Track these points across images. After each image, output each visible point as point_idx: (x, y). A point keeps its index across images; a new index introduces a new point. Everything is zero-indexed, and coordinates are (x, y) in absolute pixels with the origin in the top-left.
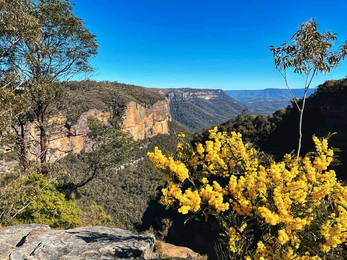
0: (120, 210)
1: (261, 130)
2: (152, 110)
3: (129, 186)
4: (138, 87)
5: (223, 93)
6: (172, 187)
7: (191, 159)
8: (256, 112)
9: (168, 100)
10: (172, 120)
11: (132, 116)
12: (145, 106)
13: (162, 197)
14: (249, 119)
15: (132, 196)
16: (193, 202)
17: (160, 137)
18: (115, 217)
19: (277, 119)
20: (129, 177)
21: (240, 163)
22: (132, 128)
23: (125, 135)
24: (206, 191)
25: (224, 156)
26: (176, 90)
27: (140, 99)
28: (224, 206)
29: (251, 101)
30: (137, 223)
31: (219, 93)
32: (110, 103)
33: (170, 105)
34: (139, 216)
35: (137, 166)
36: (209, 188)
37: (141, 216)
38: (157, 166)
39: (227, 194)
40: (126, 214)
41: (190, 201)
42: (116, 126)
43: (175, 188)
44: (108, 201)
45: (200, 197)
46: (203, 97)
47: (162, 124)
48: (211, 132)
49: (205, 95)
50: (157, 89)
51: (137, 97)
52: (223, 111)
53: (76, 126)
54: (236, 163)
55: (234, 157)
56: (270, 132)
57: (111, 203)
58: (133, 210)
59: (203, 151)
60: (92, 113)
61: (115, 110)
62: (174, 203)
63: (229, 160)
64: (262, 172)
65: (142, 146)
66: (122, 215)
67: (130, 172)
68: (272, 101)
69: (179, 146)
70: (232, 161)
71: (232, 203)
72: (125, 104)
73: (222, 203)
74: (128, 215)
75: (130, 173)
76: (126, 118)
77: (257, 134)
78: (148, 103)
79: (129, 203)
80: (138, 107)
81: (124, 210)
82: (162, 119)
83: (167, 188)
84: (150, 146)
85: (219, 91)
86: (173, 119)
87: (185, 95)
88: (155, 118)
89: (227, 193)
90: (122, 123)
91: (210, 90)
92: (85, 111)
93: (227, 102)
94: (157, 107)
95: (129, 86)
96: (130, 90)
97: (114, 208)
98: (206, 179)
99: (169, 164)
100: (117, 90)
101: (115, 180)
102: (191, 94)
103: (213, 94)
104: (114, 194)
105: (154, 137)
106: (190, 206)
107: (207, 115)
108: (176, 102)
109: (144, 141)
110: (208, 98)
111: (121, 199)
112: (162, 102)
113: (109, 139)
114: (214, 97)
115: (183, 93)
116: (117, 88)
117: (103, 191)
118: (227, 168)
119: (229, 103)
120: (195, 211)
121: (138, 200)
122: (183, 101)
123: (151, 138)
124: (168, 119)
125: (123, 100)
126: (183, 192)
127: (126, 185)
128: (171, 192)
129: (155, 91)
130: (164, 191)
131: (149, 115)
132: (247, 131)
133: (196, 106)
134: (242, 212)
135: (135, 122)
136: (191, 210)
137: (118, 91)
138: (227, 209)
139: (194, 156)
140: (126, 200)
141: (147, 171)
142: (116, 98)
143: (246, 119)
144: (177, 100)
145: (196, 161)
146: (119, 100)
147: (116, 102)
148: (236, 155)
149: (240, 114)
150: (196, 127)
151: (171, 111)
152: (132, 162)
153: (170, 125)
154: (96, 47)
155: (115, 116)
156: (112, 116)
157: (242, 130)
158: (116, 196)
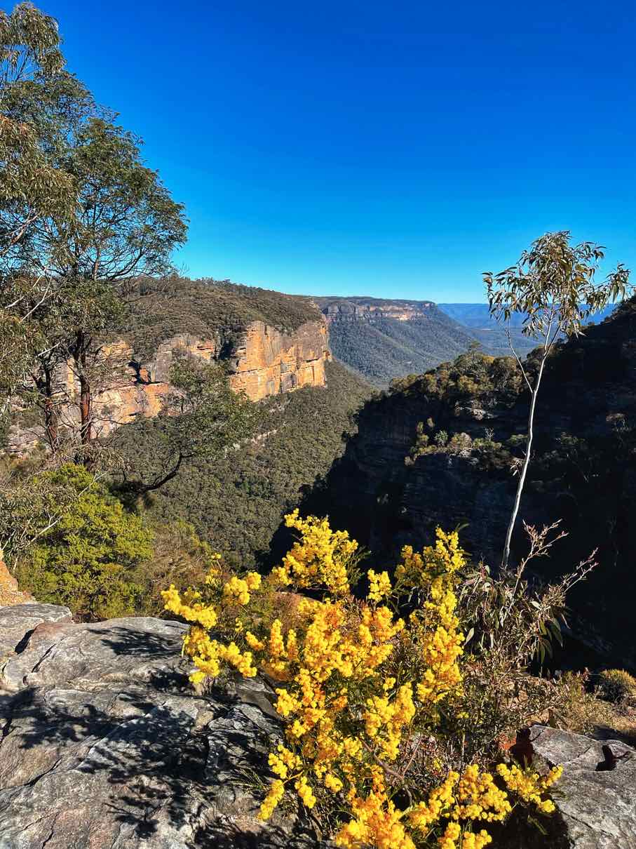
0: (230, 526)
1: (502, 384)
2: (295, 338)
3: (250, 482)
4: (269, 293)
5: (435, 309)
9: (327, 320)
10: (333, 359)
11: (256, 349)
12: (282, 332)
14: (482, 363)
15: (254, 500)
17: (309, 391)
18: (221, 537)
19: (534, 366)
20: (248, 465)
22: (257, 372)
26: (343, 300)
27: (273, 315)
29: (490, 327)
30: (261, 550)
31: (427, 307)
32: (216, 322)
33: (330, 330)
34: (265, 536)
35: (264, 445)
37: (269, 539)
40: (243, 533)
44: (210, 508)
46: (395, 316)
47: (313, 367)
49: (398, 311)
50: (306, 297)
51: (267, 312)
52: (432, 345)
53: (150, 365)
57: (215, 511)
58: (255, 527)
60: (180, 340)
61: (225, 338)
65: (275, 408)
66: (235, 534)
67: (251, 455)
72: (245, 325)
74: (244, 535)
75: (252, 458)
76: (245, 353)
77: (495, 392)
78: (288, 324)
79: (249, 513)
80: (268, 332)
81: (238, 526)
82: (314, 356)
84: (289, 409)
85: (428, 305)
86: (335, 358)
87: (360, 310)
88: (301, 356)
90: (238, 362)
91: (410, 303)
92: (168, 337)
93: (442, 326)
94: (304, 332)
95: (251, 290)
96: (253, 299)
97: (220, 521)
100: (230, 297)
101: (224, 470)
102: (372, 309)
103: (415, 310)
104: (221, 495)
105: (297, 391)
107: (402, 351)
108: (343, 324)
109: (279, 399)
110: (404, 318)
111: (233, 504)
112: (316, 324)
114: (417, 317)
115: (356, 306)
116: (229, 294)
117: (201, 489)
119: (446, 328)
121: (265, 509)
122: (356, 323)
123: (292, 393)
124: (324, 357)
125: (240, 317)
127: (243, 479)
129: (302, 301)
131: (290, 348)
132: (476, 386)
133: (381, 334)
135: (261, 362)
137: (231, 299)
140: (242, 507)
141: (283, 455)
142: (227, 314)
143: (476, 362)
144: (343, 319)
146: (232, 317)
147: (226, 322)
149: (464, 352)
150: (378, 374)
151: (332, 341)
152: (256, 437)
153: (329, 368)
154: (184, 227)
155: (223, 349)
156: (219, 349)
157: (465, 384)
158: (224, 499)
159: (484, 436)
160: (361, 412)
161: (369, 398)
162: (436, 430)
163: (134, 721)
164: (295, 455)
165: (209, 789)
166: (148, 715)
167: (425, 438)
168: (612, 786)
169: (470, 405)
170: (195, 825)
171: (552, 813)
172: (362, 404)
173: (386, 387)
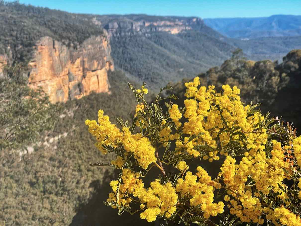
0: (26, 223)
1: (263, 84)
2: (80, 51)
3: (43, 182)
4: (55, 12)
5: (201, 23)
6: (127, 178)
7: (160, 131)
8: (256, 55)
9: (108, 34)
10: (115, 69)
11: (46, 62)
12: (69, 46)
13: (110, 195)
14: (244, 66)
15: (48, 198)
16: (165, 201)
17: (95, 98)
19: (289, 67)
20: (42, 166)
21: (237, 137)
22: (47, 82)
23: (34, 94)
24: (187, 182)
25: (210, 127)
26: (121, 18)
27: (60, 32)
28: (216, 207)
29: (248, 37)
31: (194, 22)
32: (7, 39)
33: (111, 44)
35: (56, 147)
36: (191, 178)
38: (103, 142)
39: (220, 188)
41: (160, 201)
42: (18, 78)
43: (132, 180)
44: (7, 208)
45: (177, 193)
46: (167, 30)
47: (98, 76)
48: (189, 86)
49: (170, 26)
51: (54, 28)
52: (200, 55)
54: (231, 137)
55: (227, 127)
56: (278, 88)
57: (12, 210)
58: (50, 222)
59: (179, 116)
61: (16, 52)
62: (132, 204)
63: (219, 133)
64: (277, 151)
65: (65, 113)
67: (44, 157)
68: (282, 36)
69: (140, 108)
70: (225, 134)
71: (229, 202)
72: (34, 41)
73: (213, 203)
75: (45, 159)
76: (35, 66)
77: (257, 91)
78: (74, 39)
79: (43, 210)
80: (56, 46)
81: (34, 222)
82: (98, 67)
83: (120, 180)
84: (77, 114)
85: (195, 20)
86: (117, 67)
87: (137, 25)
88: (86, 66)
89: (220, 186)
90: (29, 73)
91: (180, 19)
93: (208, 38)
95: (39, 10)
96: (41, 18)
97: (17, 220)
98: (185, 162)
99: (124, 139)
100: (19, 16)
101: (19, 171)
102: (147, 24)
103: (184, 25)
104: (17, 195)
105: (84, 98)
106: (160, 208)
107: (174, 60)
108: (122, 38)
109: (68, 105)
110: (175, 31)
111: (29, 203)
112: (98, 39)
113: (7, 102)
114: (186, 30)
115: (134, 22)
116: (19, 14)
118: (215, 145)
119: (211, 39)
120: (168, 216)
121: (58, 205)
122: (134, 37)
123: (80, 100)
124: (107, 67)
125: (30, 34)
126: (147, 186)
127: (38, 180)
128: (126, 186)
130: (114, 184)
131: (76, 60)
133: (156, 45)
134: (245, 217)
135: (51, 73)
136: (161, 215)
137: (21, 18)
138: (221, 213)
139: (165, 126)
140: (37, 204)
141: (74, 155)
142: (17, 31)
143: (239, 66)
144: (123, 34)
145: (168, 133)
146: (22, 34)
147: (17, 38)
148: (230, 125)
149: (229, 58)
150: (155, 80)
151: (113, 54)
152: (48, 141)
153: (112, 76)
156: (11, 62)
164: (84, 155)
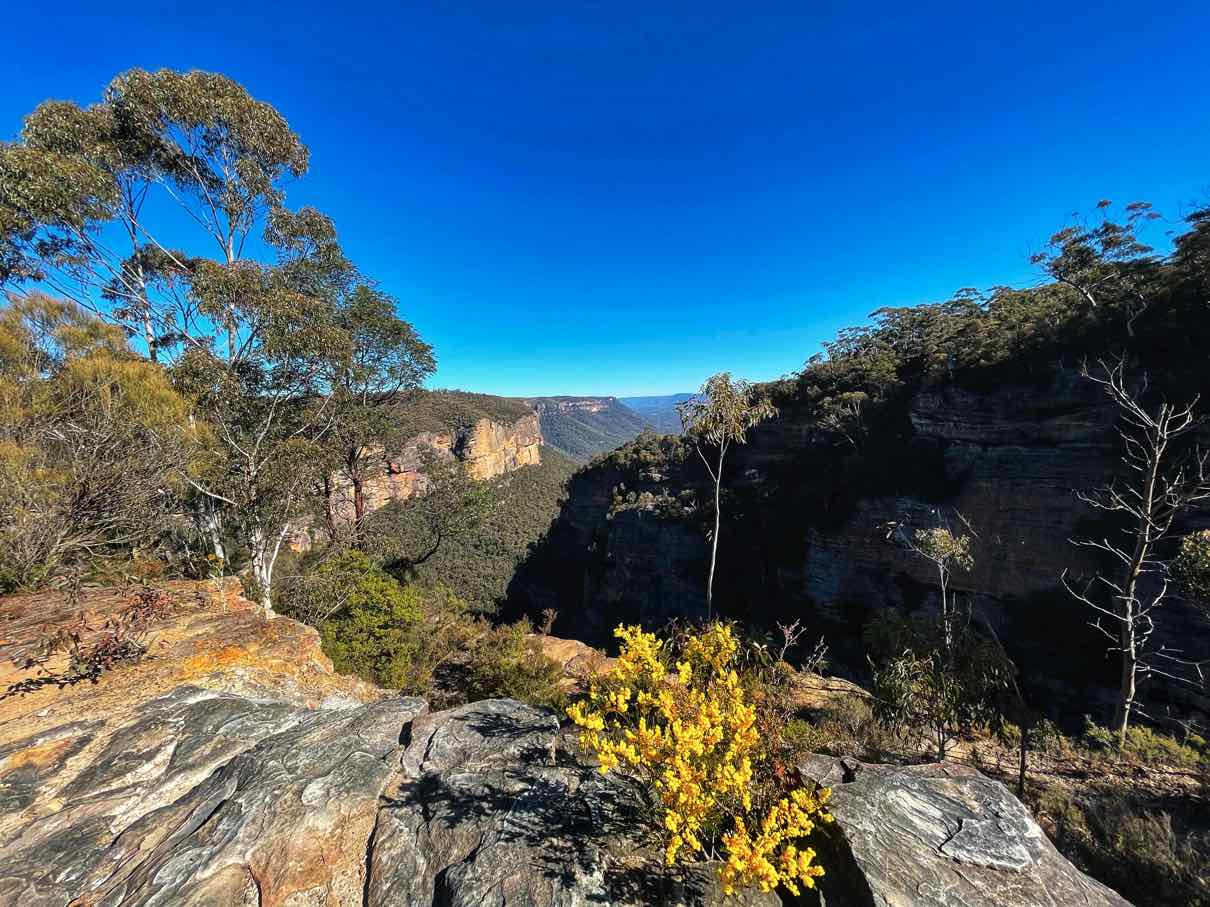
0: (472, 581)
1: (670, 455)
2: (514, 430)
3: (486, 544)
8: (664, 430)
9: (537, 414)
10: (544, 444)
11: (485, 440)
12: (504, 426)
14: (655, 440)
15: (490, 558)
17: (528, 469)
19: (692, 440)
26: (548, 400)
27: (496, 414)
29: (657, 413)
32: (451, 422)
33: (540, 422)
34: (502, 586)
37: (505, 588)
42: (461, 455)
46: (588, 408)
47: (530, 450)
49: (590, 405)
51: (491, 412)
52: (617, 429)
53: (399, 458)
56: (683, 458)
57: (460, 570)
58: (493, 579)
60: (424, 437)
61: (459, 433)
65: (502, 484)
66: (477, 587)
72: (474, 423)
74: (484, 587)
76: (475, 444)
78: (508, 420)
79: (487, 569)
80: (493, 427)
81: (479, 580)
82: (530, 443)
85: (611, 400)
86: (546, 442)
87: (562, 406)
88: (519, 443)
90: (470, 451)
91: (598, 399)
92: (413, 436)
93: (623, 414)
94: (521, 424)
100: (460, 402)
102: (571, 405)
104: (463, 556)
105: (519, 470)
108: (549, 417)
109: (504, 477)
110: (595, 409)
111: (474, 563)
112: (529, 419)
114: (604, 408)
115: (559, 403)
117: (447, 553)
119: (626, 416)
121: (499, 564)
122: (560, 415)
123: (515, 472)
124: (538, 442)
125: (470, 417)
127: (481, 543)
131: (510, 437)
132: (652, 457)
133: (579, 422)
135: (489, 450)
140: (481, 564)
141: (511, 521)
142: (459, 415)
144: (550, 413)
146: (464, 417)
147: (459, 421)
149: (642, 432)
150: (579, 452)
151: (543, 430)
153: (542, 450)
154: (434, 362)
155: (458, 441)
156: (454, 442)
157: (645, 456)
158: (466, 559)
159: (661, 493)
160: (571, 482)
161: (575, 471)
162: (627, 492)
163: (526, 794)
164: (521, 519)
165: (601, 840)
166: (534, 787)
167: (620, 498)
168: (860, 794)
169: (650, 471)
170: (602, 871)
171: (832, 822)
172: (571, 476)
173: (587, 462)
